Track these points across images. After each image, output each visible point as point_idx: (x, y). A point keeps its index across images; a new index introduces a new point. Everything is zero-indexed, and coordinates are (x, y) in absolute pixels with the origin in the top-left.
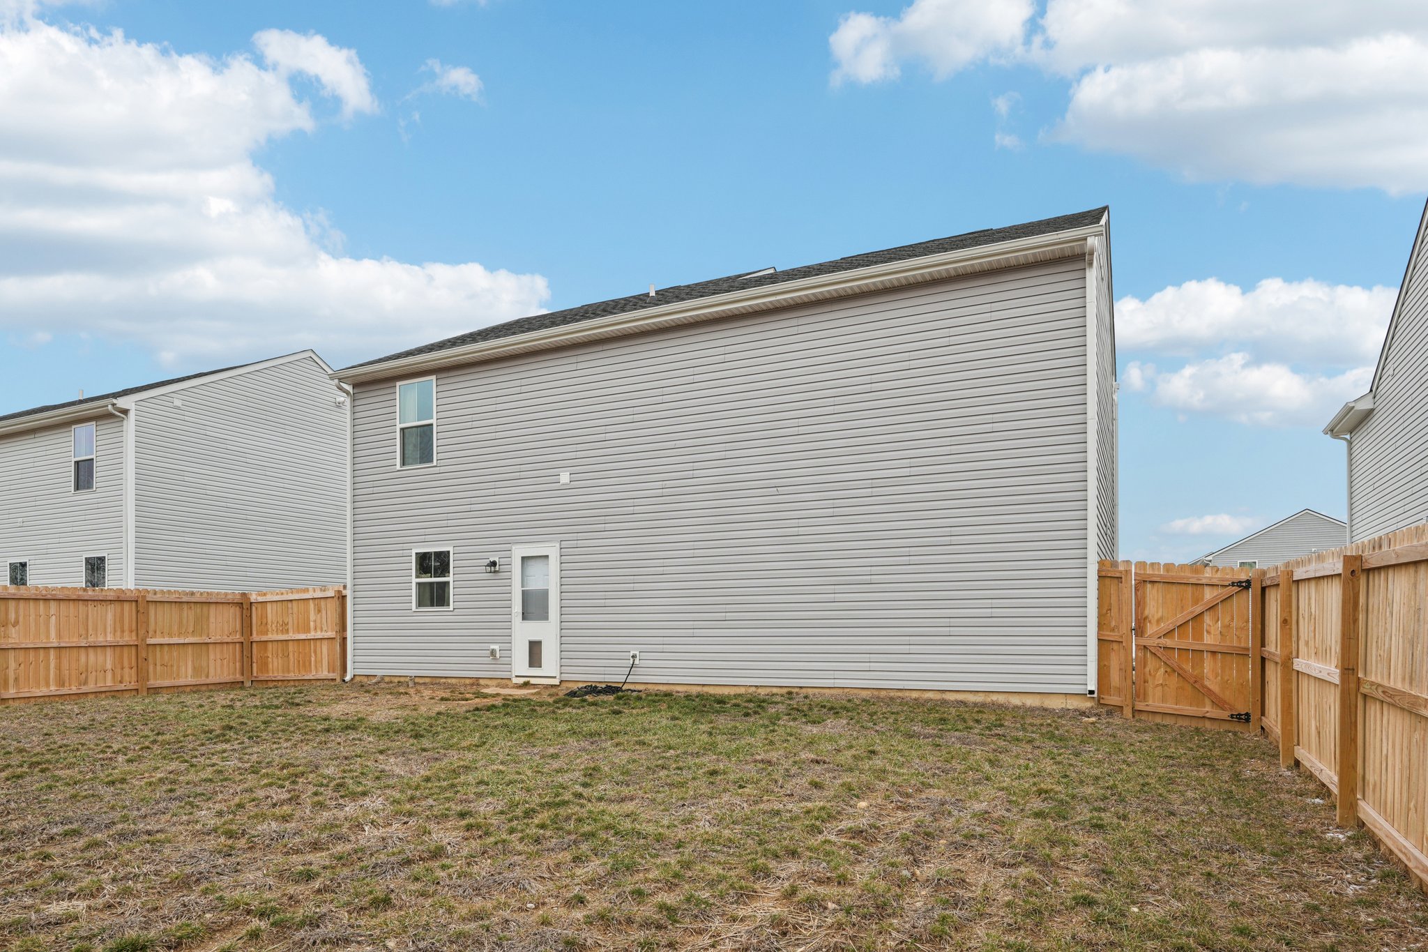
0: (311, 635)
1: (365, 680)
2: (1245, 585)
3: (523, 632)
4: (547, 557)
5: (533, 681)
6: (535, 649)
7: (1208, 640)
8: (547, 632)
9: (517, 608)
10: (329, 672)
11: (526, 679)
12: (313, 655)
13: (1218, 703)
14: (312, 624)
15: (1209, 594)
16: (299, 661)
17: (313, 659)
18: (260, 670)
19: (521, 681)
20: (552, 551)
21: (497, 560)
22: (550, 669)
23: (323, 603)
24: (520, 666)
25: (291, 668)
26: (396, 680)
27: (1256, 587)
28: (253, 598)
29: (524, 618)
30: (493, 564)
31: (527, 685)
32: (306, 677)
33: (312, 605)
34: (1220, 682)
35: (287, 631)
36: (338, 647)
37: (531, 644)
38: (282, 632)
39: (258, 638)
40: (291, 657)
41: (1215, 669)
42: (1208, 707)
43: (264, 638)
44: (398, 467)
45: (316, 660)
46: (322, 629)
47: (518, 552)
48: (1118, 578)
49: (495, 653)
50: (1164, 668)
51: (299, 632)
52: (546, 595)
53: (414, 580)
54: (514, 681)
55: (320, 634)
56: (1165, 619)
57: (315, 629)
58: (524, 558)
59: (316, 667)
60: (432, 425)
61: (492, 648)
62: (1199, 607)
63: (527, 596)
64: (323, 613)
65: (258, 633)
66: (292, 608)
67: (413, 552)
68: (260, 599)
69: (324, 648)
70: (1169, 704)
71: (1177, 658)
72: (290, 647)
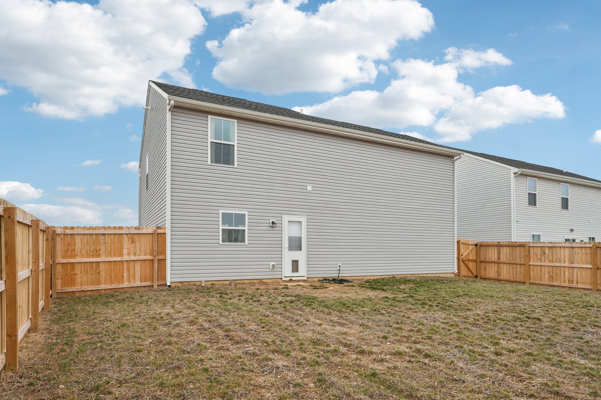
0: (126, 258)
1: (180, 285)
2: (476, 245)
3: (289, 256)
4: (301, 222)
5: (294, 279)
6: (295, 264)
7: (471, 258)
8: (301, 256)
9: (286, 244)
10: (141, 281)
11: (290, 278)
12: (125, 270)
13: (472, 274)
14: (125, 251)
15: (471, 247)
16: (111, 276)
17: (125, 274)
18: (64, 284)
19: (288, 279)
20: (303, 219)
21: (275, 221)
22: (303, 272)
23: (136, 237)
24: (287, 272)
25: (102, 279)
26: (192, 283)
27: (479, 245)
28: (59, 231)
29: (289, 250)
30: (273, 223)
31: (291, 280)
32: (120, 286)
33: (125, 238)
34: (472, 268)
35: (99, 256)
36: (156, 265)
37: (293, 261)
38: (93, 256)
39: (65, 261)
40: (103, 273)
41: (471, 265)
42: (471, 274)
43: (72, 260)
44: (209, 163)
45: (129, 275)
46: (135, 255)
47: (286, 218)
48: (458, 242)
49: (273, 266)
50: (464, 265)
51: (111, 256)
52: (300, 239)
53: (221, 227)
54: (284, 279)
55: (133, 258)
56: (464, 253)
57: (129, 254)
58: (289, 221)
59: (129, 280)
60: (234, 146)
61: (272, 263)
62: (469, 250)
63: (290, 239)
64: (138, 244)
65: (64, 257)
66: (105, 240)
67: (221, 212)
68: (68, 232)
69: (138, 267)
70: (465, 274)
71: (467, 262)
72: (102, 267)
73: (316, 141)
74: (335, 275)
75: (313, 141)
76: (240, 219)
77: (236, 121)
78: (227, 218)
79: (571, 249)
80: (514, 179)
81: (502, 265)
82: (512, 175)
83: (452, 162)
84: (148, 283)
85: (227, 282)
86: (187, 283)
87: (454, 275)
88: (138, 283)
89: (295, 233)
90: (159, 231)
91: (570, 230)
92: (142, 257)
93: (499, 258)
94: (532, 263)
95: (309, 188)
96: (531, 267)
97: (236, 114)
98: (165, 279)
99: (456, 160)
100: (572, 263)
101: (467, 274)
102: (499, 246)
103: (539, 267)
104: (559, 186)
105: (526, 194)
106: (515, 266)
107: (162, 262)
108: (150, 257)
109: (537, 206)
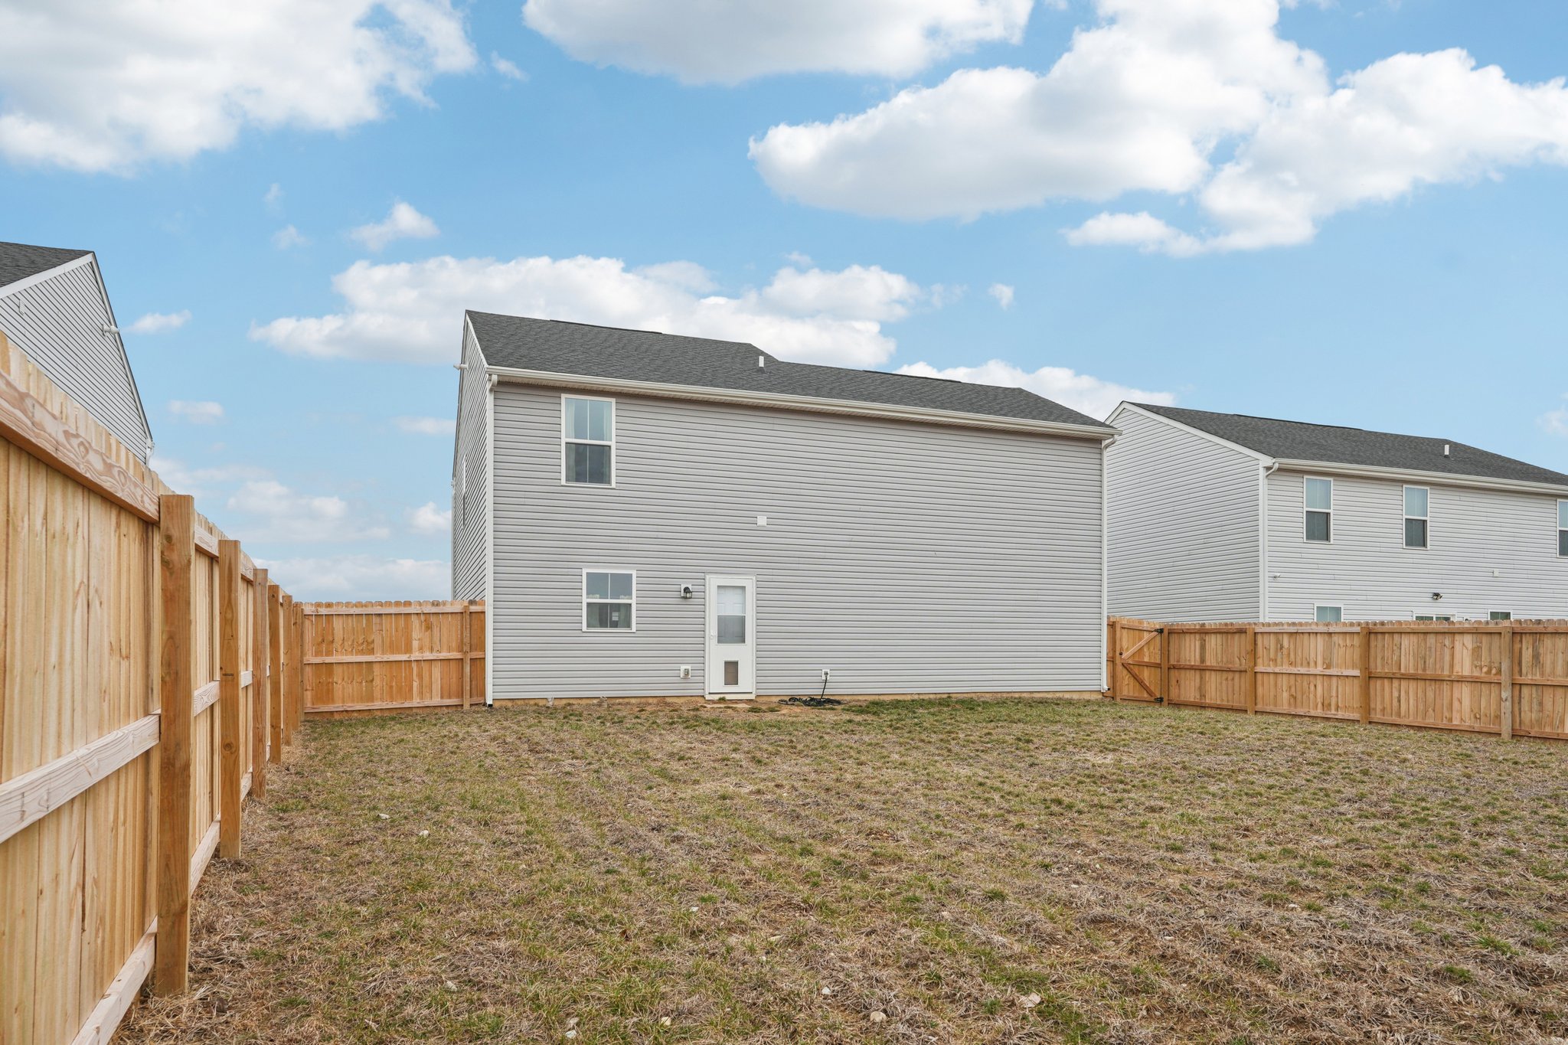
0: (416, 655)
2: (1161, 631)
3: (718, 654)
4: (743, 588)
5: (728, 697)
6: (732, 670)
7: (1146, 659)
8: (744, 654)
9: (712, 630)
10: (442, 697)
11: (722, 696)
12: (415, 677)
13: (1150, 693)
14: (415, 644)
15: (1146, 636)
16: (391, 687)
17: (415, 684)
18: (318, 698)
19: (717, 697)
20: (749, 583)
21: (690, 587)
22: (747, 684)
23: (432, 619)
24: (715, 683)
25: (377, 693)
26: (532, 702)
27: (1166, 632)
28: (308, 610)
29: (719, 641)
30: (686, 590)
31: (722, 700)
32: (407, 705)
33: (415, 622)
34: (1150, 682)
35: (372, 652)
36: (467, 669)
37: (727, 664)
38: (362, 652)
39: (318, 660)
40: (377, 682)
41: (1146, 675)
42: (1146, 695)
43: (328, 660)
44: (563, 482)
45: (421, 686)
46: (432, 650)
47: (713, 581)
48: (1112, 626)
49: (687, 672)
50: (1129, 675)
51: (393, 653)
52: (742, 621)
53: (585, 600)
54: (708, 697)
55: (428, 655)
56: (1129, 648)
57: (421, 649)
58: (719, 587)
59: (421, 693)
60: (610, 447)
61: (683, 667)
62: (1142, 643)
63: (722, 621)
64: (436, 631)
65: (318, 653)
66: (381, 624)
67: (585, 572)
68: (323, 611)
69: (437, 671)
70: (1131, 694)
71: (1136, 670)
72: (377, 669)
73: (776, 427)
74: (815, 691)
75: (770, 427)
76: (622, 584)
77: (613, 400)
78: (596, 583)
79: (1326, 637)
80: (1266, 481)
81: (1208, 673)
82: (1262, 473)
83: (1098, 451)
84: (454, 701)
85: (595, 701)
86: (522, 702)
87: (1101, 696)
88: (436, 701)
89: (732, 610)
90: (473, 608)
91: (1431, 595)
92: (444, 655)
93: (1203, 660)
94: (1259, 669)
95: (762, 521)
96: (1259, 677)
97: (614, 389)
98: (483, 694)
99: (1107, 447)
100: (1328, 667)
101: (1136, 695)
102: (1203, 632)
103: (1272, 676)
104: (1400, 493)
105: (1300, 515)
106: (1230, 675)
107: (479, 663)
108: (458, 655)
109: (1332, 542)
